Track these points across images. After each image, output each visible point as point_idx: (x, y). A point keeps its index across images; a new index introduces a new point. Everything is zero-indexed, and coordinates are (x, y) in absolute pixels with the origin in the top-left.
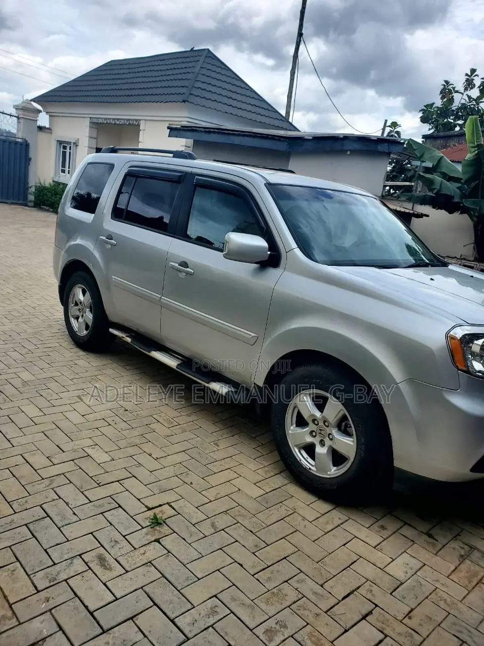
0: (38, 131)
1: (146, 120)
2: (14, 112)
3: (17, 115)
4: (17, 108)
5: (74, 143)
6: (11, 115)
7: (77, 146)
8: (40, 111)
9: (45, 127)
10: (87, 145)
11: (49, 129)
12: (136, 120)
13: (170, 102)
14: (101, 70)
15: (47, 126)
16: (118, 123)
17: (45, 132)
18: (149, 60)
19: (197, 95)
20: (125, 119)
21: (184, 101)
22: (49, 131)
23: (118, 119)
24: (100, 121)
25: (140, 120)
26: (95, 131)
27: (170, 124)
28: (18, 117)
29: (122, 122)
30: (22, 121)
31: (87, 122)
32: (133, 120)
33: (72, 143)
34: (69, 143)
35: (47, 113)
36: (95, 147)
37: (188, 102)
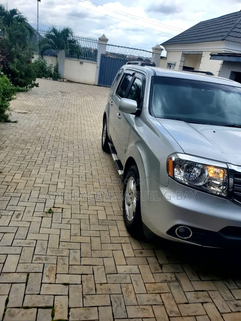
0: (160, 59)
1: (205, 51)
2: (152, 51)
3: (152, 52)
4: (153, 49)
5: (174, 64)
6: (150, 52)
7: (175, 65)
8: (162, 50)
9: (164, 57)
10: (179, 65)
11: (166, 58)
12: (201, 52)
13: (216, 40)
14: (194, 27)
15: (165, 56)
16: (193, 53)
17: (164, 59)
18: (218, 19)
19: (232, 35)
20: (196, 51)
21: (223, 40)
22: (166, 59)
23: (194, 52)
24: (186, 53)
25: (203, 51)
26: (184, 58)
27: (211, 53)
28: (153, 53)
29: (195, 53)
30: (154, 54)
31: (180, 54)
32: (200, 51)
33: (173, 64)
34: (172, 64)
35: (166, 50)
36: (183, 66)
37: (225, 40)
